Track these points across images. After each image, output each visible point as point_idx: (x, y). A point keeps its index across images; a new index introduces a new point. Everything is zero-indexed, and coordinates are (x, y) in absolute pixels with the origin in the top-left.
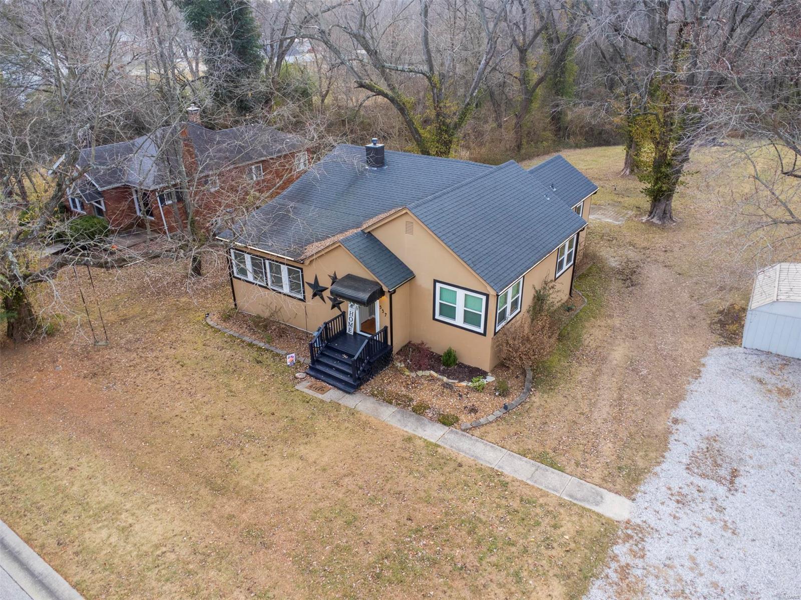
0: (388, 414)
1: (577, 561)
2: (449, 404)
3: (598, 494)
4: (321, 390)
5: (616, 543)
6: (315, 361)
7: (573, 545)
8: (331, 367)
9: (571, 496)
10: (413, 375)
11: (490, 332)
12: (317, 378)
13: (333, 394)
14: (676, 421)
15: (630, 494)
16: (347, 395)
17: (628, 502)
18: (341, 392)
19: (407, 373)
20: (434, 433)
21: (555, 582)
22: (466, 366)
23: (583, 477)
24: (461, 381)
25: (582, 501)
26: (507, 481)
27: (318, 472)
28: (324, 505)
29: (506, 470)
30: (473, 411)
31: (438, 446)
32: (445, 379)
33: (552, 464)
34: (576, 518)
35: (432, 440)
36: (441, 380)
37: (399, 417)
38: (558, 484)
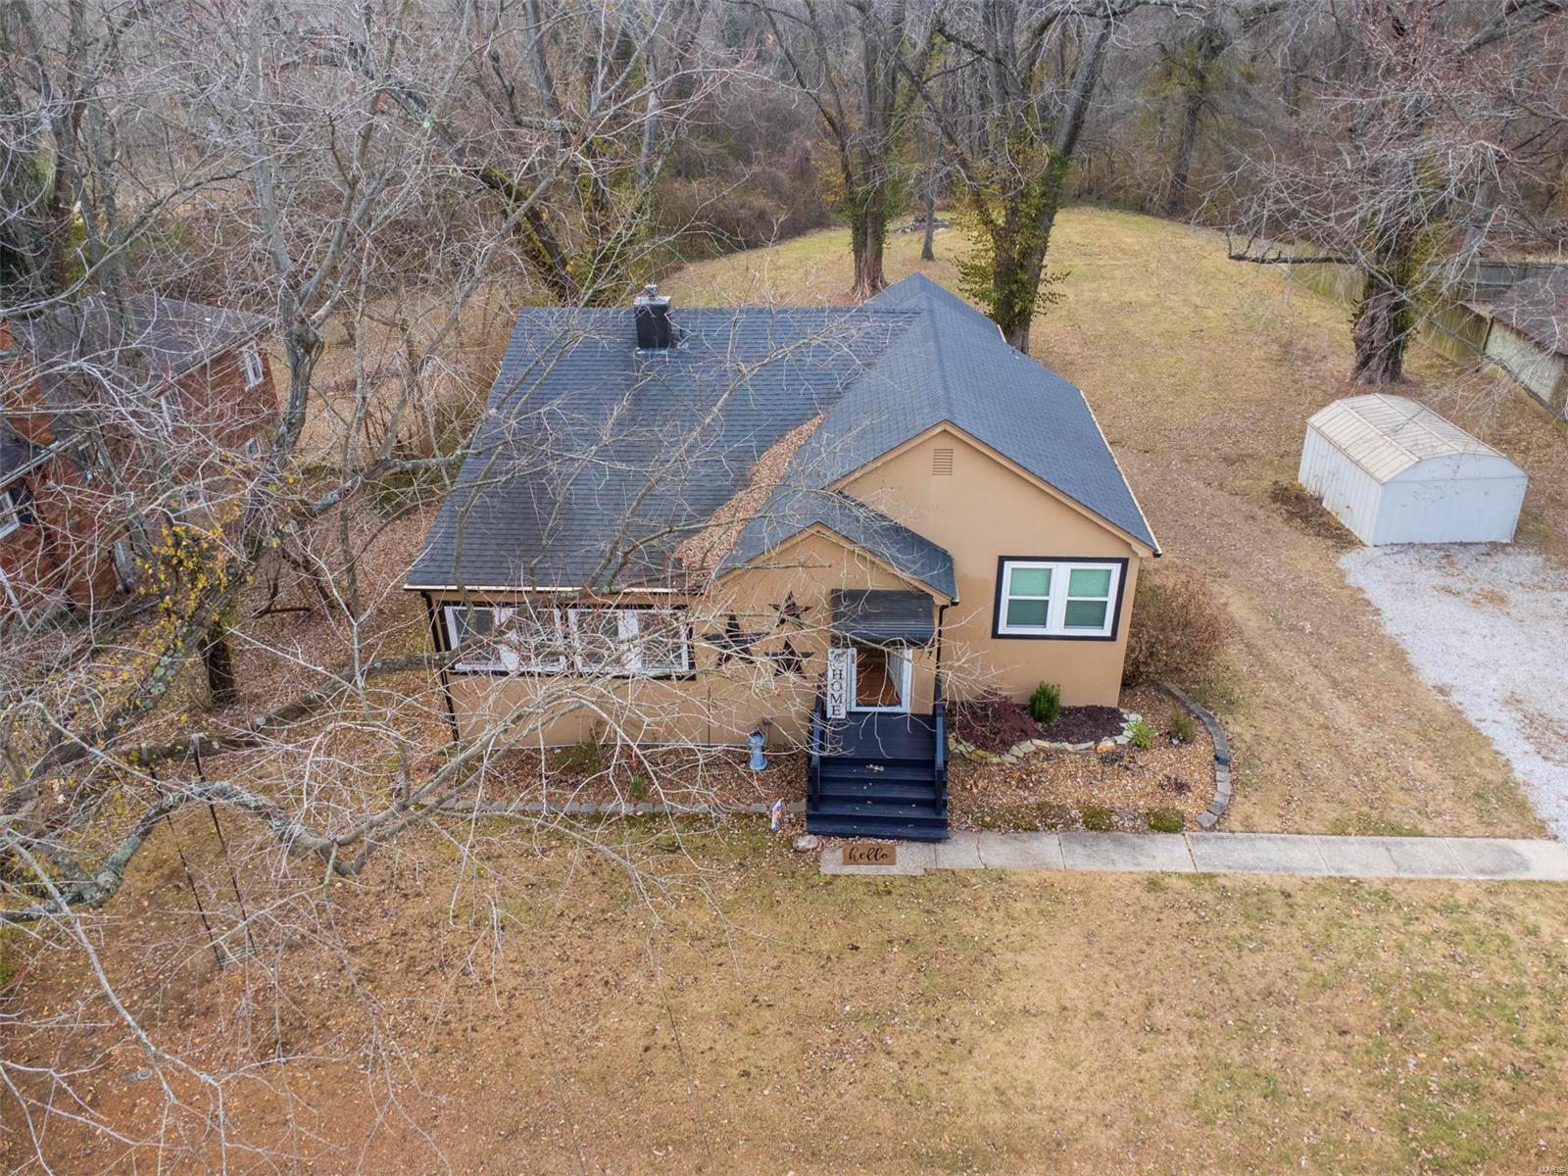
0: (1050, 852)
2: (1118, 792)
3: (1506, 850)
4: (888, 858)
6: (815, 800)
8: (861, 801)
9: (1482, 871)
10: (1008, 758)
11: (1124, 631)
12: (844, 836)
13: (910, 858)
14: (1442, 691)
16: (940, 847)
18: (919, 844)
19: (996, 760)
20: (1169, 855)
22: (1078, 710)
23: (1457, 833)
24: (1098, 741)
25: (1503, 871)
26: (1378, 886)
27: (1095, 1024)
28: (1189, 1082)
29: (1353, 871)
30: (1181, 787)
31: (1211, 876)
32: (1069, 747)
33: (1396, 831)
34: (1537, 905)
35: (1190, 870)
36: (1064, 751)
37: (1079, 849)
38: (1440, 858)
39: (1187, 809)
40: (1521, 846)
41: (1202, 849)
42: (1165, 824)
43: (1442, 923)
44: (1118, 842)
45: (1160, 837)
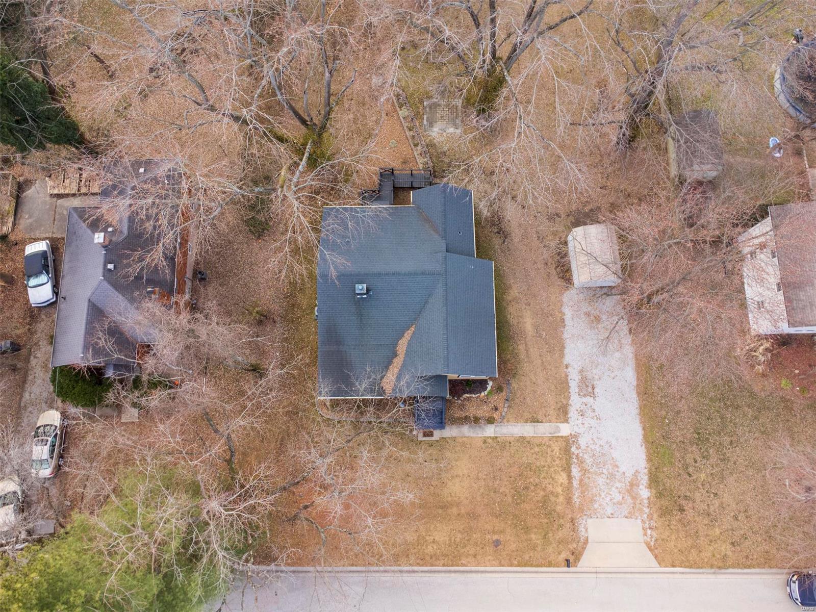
1: (564, 461)
2: (484, 410)
3: (558, 427)
4: (432, 435)
5: (571, 447)
7: (561, 456)
9: (550, 434)
10: (459, 401)
13: (437, 434)
15: (566, 421)
17: (567, 424)
18: (440, 430)
19: (457, 402)
21: (562, 473)
22: (478, 381)
23: (550, 422)
24: (481, 393)
25: (554, 433)
26: (528, 439)
27: (468, 478)
28: (482, 490)
29: (526, 435)
30: (496, 409)
31: (497, 437)
32: (473, 396)
33: (538, 422)
34: (556, 443)
35: (493, 436)
36: (472, 397)
37: (472, 430)
38: (544, 430)
39: (496, 415)
40: (561, 426)
41: (497, 429)
42: (490, 421)
43: (537, 449)
44: (480, 427)
45: (489, 425)
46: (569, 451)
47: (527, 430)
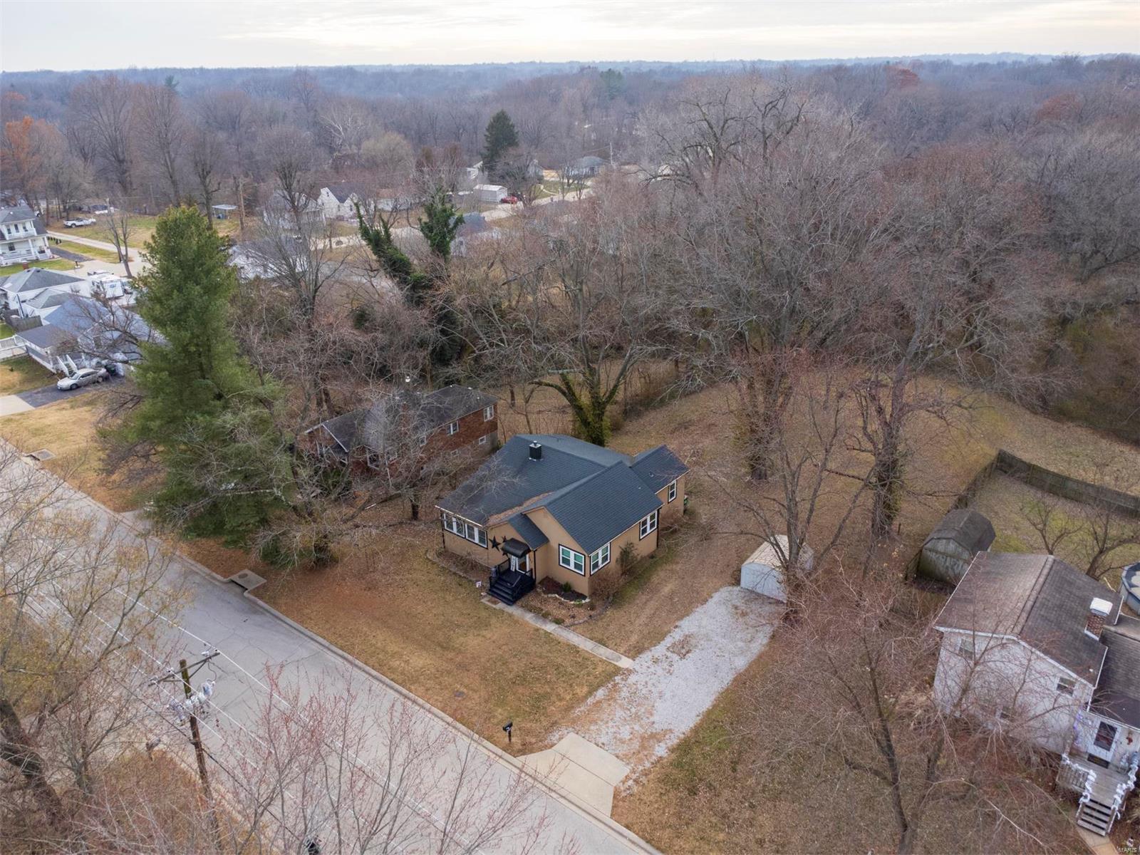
0: (529, 618)
1: (598, 681)
2: (561, 613)
3: (619, 657)
4: (495, 603)
5: (617, 675)
6: (492, 586)
7: (598, 676)
8: (501, 590)
9: (606, 658)
10: (546, 596)
11: (588, 575)
12: (492, 596)
13: (501, 605)
14: (676, 627)
15: (633, 658)
16: (509, 606)
17: (631, 661)
18: (505, 604)
19: (542, 595)
20: (550, 627)
21: (585, 687)
22: (576, 593)
23: (616, 650)
24: (571, 601)
25: (611, 660)
26: (579, 650)
27: (491, 643)
28: (493, 657)
29: (581, 646)
30: (573, 617)
31: (551, 634)
32: (563, 599)
33: (604, 644)
34: (604, 666)
35: (549, 631)
36: (560, 600)
37: (534, 619)
38: (603, 652)
39: (568, 621)
40: (624, 658)
41: (559, 629)
42: (558, 622)
43: (579, 660)
44: (544, 621)
45: (553, 623)
46: (611, 677)
47: (585, 644)
